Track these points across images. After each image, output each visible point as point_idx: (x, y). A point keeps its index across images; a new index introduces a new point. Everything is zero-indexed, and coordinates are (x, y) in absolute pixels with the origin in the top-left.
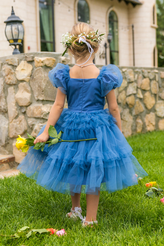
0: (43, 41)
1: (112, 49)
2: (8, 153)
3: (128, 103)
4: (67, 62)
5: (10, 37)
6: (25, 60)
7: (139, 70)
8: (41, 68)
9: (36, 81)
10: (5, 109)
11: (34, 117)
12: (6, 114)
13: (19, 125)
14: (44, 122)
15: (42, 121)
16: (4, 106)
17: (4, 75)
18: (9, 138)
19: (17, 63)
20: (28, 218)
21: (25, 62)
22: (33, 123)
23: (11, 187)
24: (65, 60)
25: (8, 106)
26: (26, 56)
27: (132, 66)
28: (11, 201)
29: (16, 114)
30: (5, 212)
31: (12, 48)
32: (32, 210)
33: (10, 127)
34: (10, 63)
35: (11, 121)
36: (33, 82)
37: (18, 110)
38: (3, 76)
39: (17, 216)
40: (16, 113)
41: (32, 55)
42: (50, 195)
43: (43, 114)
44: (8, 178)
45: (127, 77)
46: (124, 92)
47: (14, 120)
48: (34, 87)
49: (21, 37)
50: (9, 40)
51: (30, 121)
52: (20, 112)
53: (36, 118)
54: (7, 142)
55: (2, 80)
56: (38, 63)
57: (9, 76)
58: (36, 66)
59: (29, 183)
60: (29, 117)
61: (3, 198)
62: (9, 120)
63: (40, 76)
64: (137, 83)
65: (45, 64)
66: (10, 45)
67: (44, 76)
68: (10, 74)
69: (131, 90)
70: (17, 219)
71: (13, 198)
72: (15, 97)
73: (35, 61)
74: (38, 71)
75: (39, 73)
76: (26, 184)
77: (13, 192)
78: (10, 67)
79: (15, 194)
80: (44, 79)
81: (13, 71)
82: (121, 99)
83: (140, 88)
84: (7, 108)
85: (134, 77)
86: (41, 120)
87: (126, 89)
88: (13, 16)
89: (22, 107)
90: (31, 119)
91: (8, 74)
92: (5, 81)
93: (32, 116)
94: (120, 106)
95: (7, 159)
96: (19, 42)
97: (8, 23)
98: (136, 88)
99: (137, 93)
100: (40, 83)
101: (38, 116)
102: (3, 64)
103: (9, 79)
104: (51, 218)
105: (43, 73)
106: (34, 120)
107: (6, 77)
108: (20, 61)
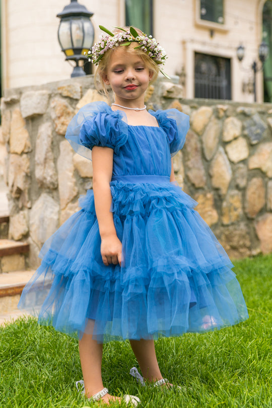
1: (268, 75)
4: (175, 93)
5: (67, 45)
6: (94, 88)
10: (53, 184)
12: (55, 194)
16: (51, 177)
17: (53, 116)
19: (80, 94)
21: (93, 93)
24: (173, 90)
25: (60, 177)
29: (75, 194)
31: (71, 65)
33: (61, 218)
34: (65, 94)
35: (63, 206)
37: (78, 185)
38: (50, 118)
40: (74, 190)
47: (70, 205)
49: (87, 44)
50: (64, 51)
52: (81, 189)
55: (50, 126)
57: (62, 119)
62: (60, 204)
66: (67, 60)
68: (65, 114)
72: (73, 161)
78: (65, 102)
81: (70, 109)
84: (57, 180)
88: (74, 3)
89: (87, 180)
91: (62, 115)
92: (55, 129)
97: (64, 17)
102: (53, 95)
103: (63, 124)
107: (57, 122)
108: (84, 89)
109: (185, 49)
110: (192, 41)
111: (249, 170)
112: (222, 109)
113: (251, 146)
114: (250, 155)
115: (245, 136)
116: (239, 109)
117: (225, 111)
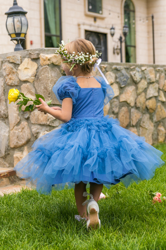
0: (48, 34)
2: (8, 165)
3: (149, 107)
5: (11, 31)
6: (29, 58)
7: (162, 69)
8: (47, 66)
9: (42, 82)
10: (5, 115)
11: (39, 123)
12: (6, 120)
13: (21, 133)
14: (50, 130)
15: (48, 128)
16: (4, 111)
17: (5, 74)
18: (9, 148)
19: (20, 61)
20: (33, 244)
21: (28, 60)
22: (38, 131)
23: (12, 207)
25: (9, 110)
26: (31, 52)
27: (152, 63)
28: (13, 224)
29: (18, 120)
30: (5, 237)
31: (14, 43)
32: (37, 235)
33: (10, 135)
34: (11, 61)
35: (11, 128)
36: (38, 82)
37: (20, 115)
38: (3, 75)
39: (20, 242)
40: (18, 118)
41: (37, 52)
43: (50, 120)
44: (9, 195)
45: (146, 76)
46: (143, 94)
47: (16, 127)
48: (39, 89)
49: (24, 31)
50: (10, 35)
51: (34, 129)
52: (22, 118)
53: (41, 125)
54: (7, 153)
55: (2, 80)
56: (45, 60)
57: (10, 76)
58: (42, 65)
59: (33, 201)
60: (32, 124)
61: (4, 220)
62: (9, 127)
63: (47, 76)
64: (159, 84)
65: (52, 62)
66: (12, 40)
67: (51, 76)
68: (11, 73)
69: (152, 92)
70: (19, 246)
71: (15, 220)
73: (41, 59)
74: (44, 70)
75: (45, 72)
76: (29, 203)
77: (14, 212)
78: (11, 66)
79: (16, 214)
80: (51, 80)
81: (15, 70)
82: (140, 103)
83: (162, 90)
84: (7, 113)
85: (156, 77)
86: (46, 127)
87: (145, 90)
88: (15, 6)
89: (25, 112)
90: (35, 126)
92: (6, 82)
93: (36, 123)
94: (139, 110)
95: (7, 172)
96: (22, 36)
97: (9, 14)
98: (157, 89)
99: (159, 95)
100: (46, 83)
101: (44, 122)
102: (4, 62)
103: (10, 79)
104: (60, 244)
105: (50, 72)
106: (39, 127)
107: (7, 78)
108: (23, 58)
109: (79, 29)
110: (84, 24)
111: (120, 102)
112: (103, 67)
113: (121, 88)
114: (120, 94)
115: (117, 83)
116: (114, 67)
117: (105, 68)
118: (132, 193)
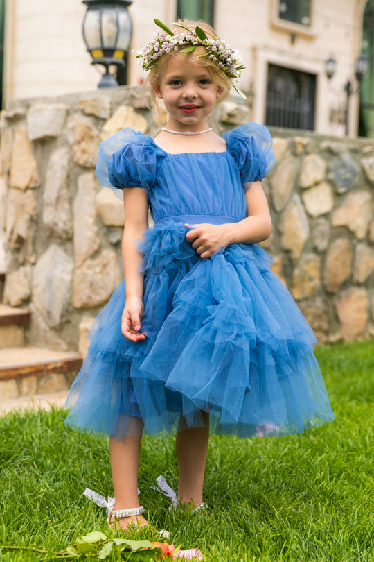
1: (366, 100)
2: (64, 346)
4: (239, 117)
5: (94, 43)
6: (129, 104)
10: (66, 232)
12: (68, 245)
13: (99, 277)
16: (65, 223)
17: (71, 140)
18: (71, 309)
19: (108, 112)
21: (127, 111)
23: (65, 433)
24: (235, 113)
25: (77, 224)
26: (134, 94)
28: (65, 469)
29: (96, 247)
30: (46, 495)
31: (98, 71)
33: (76, 280)
34: (89, 110)
35: (79, 263)
37: (101, 235)
38: (67, 142)
39: (76, 507)
40: (95, 242)
42: (168, 462)
44: (61, 410)
47: (89, 262)
49: (122, 44)
50: (90, 51)
52: (104, 242)
54: (64, 320)
55: (66, 154)
57: (83, 145)
58: (158, 123)
61: (45, 459)
62: (74, 261)
66: (93, 63)
68: (87, 138)
70: (75, 515)
71: (70, 461)
72: (95, 202)
73: (155, 110)
77: (71, 446)
78: (88, 121)
79: (75, 451)
81: (95, 132)
84: (72, 228)
89: (112, 229)
91: (83, 139)
92: (73, 158)
95: (61, 361)
96: (118, 57)
97: (93, 4)
102: (72, 111)
103: (84, 151)
107: (76, 148)
108: (115, 105)
109: (255, 58)
110: (266, 48)
111: (333, 228)
112: (300, 143)
113: (337, 196)
114: (335, 207)
115: (329, 182)
116: (324, 144)
117: (305, 146)
118: (340, 427)
